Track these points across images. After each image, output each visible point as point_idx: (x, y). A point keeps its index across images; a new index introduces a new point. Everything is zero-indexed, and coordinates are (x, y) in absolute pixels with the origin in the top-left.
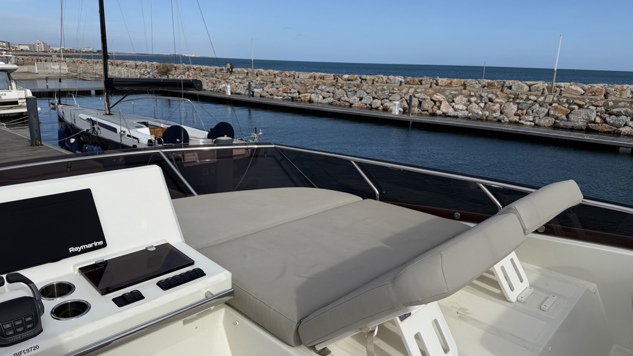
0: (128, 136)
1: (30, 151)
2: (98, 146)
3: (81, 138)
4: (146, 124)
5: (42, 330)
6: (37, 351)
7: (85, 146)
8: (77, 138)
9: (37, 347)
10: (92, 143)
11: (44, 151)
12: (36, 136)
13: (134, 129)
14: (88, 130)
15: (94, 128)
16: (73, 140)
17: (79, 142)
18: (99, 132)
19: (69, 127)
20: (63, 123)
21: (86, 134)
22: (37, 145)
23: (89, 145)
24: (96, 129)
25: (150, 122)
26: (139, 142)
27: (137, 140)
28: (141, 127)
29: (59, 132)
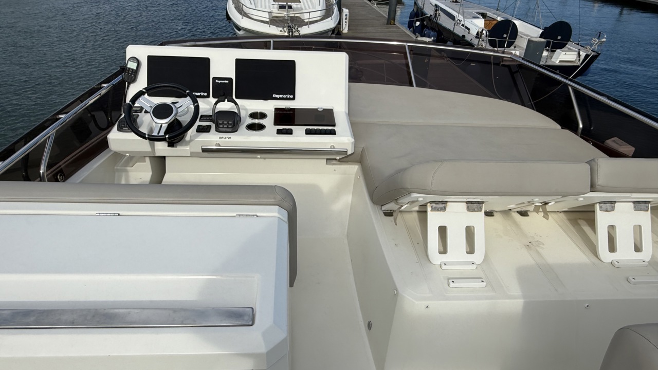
0: (463, 25)
1: (384, 29)
2: (435, 32)
3: (425, 22)
4: (484, 15)
5: (236, 131)
6: (229, 140)
7: (425, 30)
8: (422, 21)
9: (230, 138)
10: (431, 28)
11: (394, 30)
12: (392, 16)
13: (471, 19)
14: (431, 15)
15: (436, 14)
16: (418, 24)
17: (422, 25)
18: (439, 19)
19: (419, 11)
20: (416, 6)
21: (429, 18)
22: (391, 24)
23: (429, 30)
24: (437, 15)
25: (489, 14)
26: (469, 33)
27: (468, 31)
28: (478, 18)
29: (411, 14)
